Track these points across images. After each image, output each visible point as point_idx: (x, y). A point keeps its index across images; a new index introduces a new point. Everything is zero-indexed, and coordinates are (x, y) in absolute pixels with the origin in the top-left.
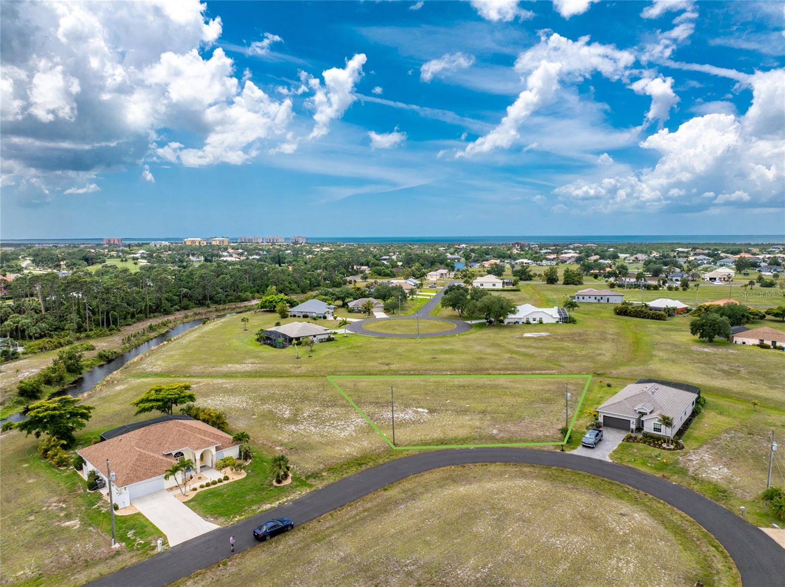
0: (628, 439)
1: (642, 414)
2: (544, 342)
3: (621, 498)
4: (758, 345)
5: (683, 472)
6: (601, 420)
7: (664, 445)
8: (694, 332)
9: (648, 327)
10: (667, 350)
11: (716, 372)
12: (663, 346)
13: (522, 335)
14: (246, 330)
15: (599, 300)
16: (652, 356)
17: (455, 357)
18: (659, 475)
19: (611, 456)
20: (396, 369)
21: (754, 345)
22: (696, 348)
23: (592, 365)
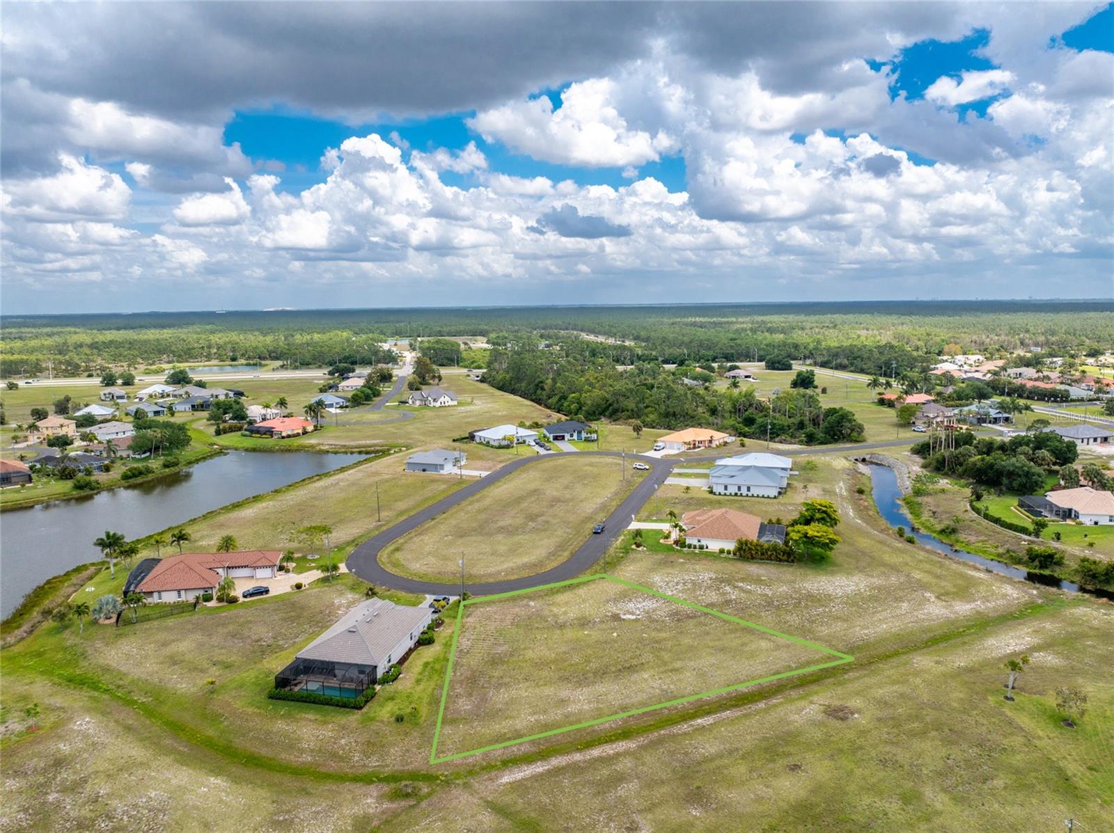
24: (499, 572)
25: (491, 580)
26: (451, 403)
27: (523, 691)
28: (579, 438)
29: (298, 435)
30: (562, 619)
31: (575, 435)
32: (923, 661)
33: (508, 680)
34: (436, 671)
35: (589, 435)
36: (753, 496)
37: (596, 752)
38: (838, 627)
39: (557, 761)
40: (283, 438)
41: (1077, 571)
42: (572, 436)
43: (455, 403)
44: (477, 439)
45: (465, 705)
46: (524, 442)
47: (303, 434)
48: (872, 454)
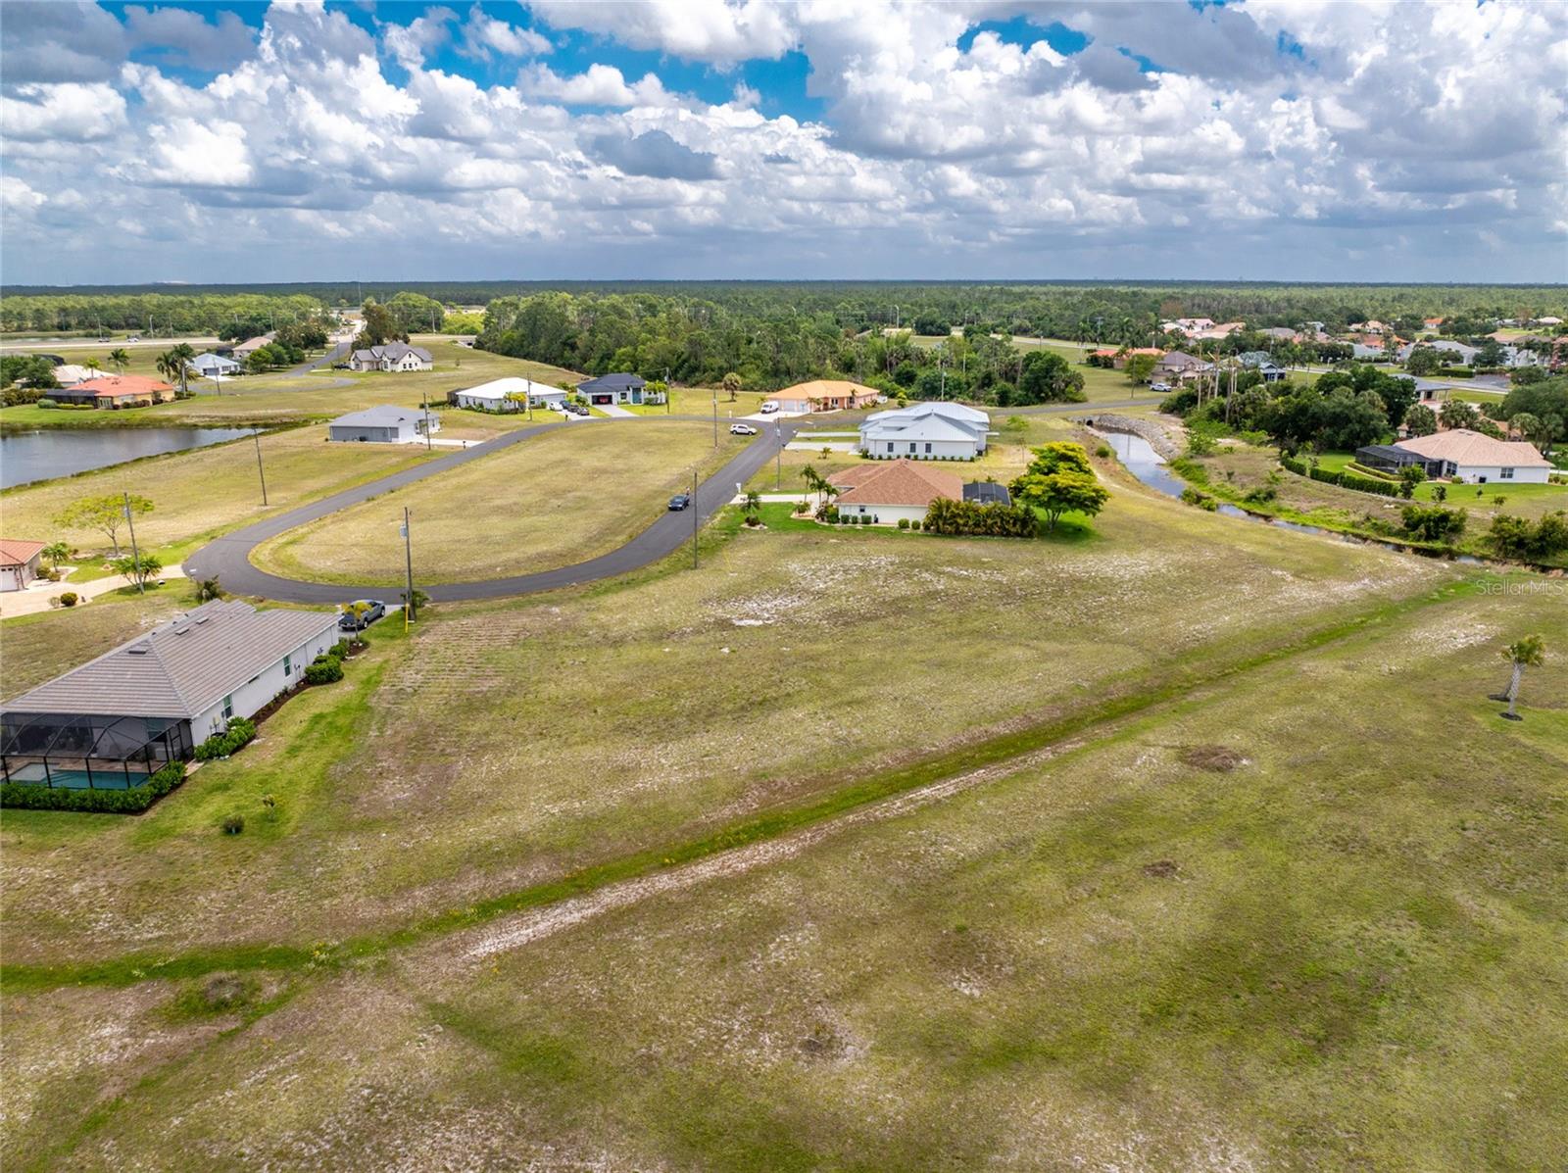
24: (492, 567)
25: (475, 579)
26: (421, 366)
27: (533, 756)
28: (637, 400)
29: (144, 404)
30: (616, 631)
31: (630, 394)
32: (1321, 666)
33: (500, 737)
34: (338, 729)
35: (653, 395)
36: (935, 459)
37: (706, 870)
38: (1145, 622)
39: (611, 897)
40: (116, 407)
41: (1489, 541)
42: (624, 396)
43: (429, 366)
44: (463, 403)
45: (396, 791)
46: (543, 406)
47: (154, 403)
48: (1101, 415)
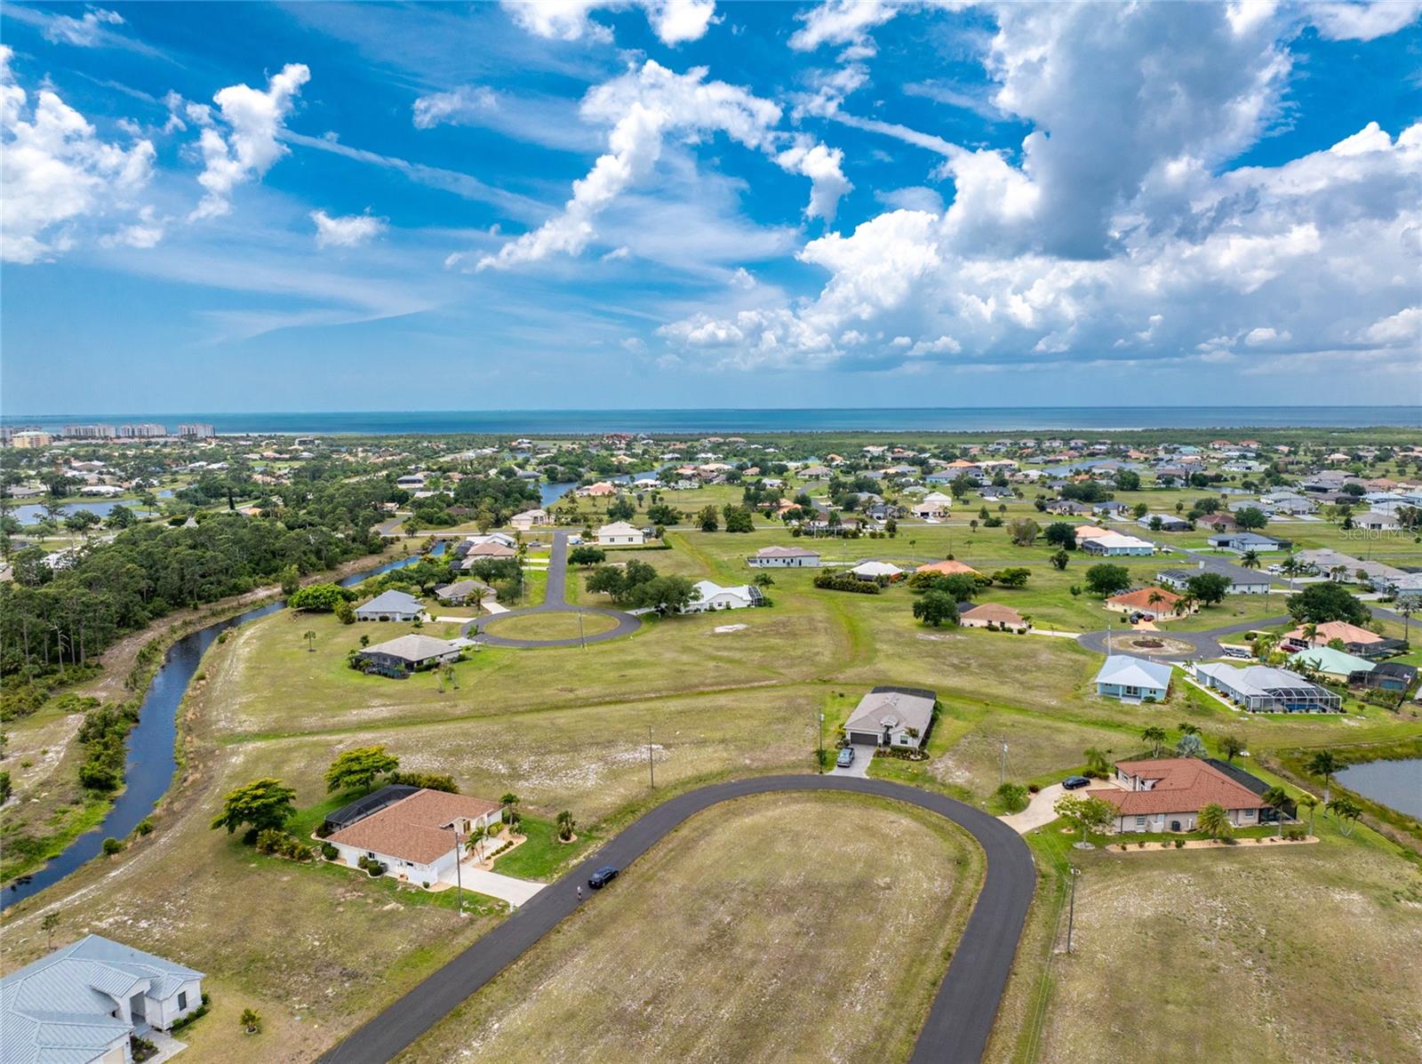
0: (878, 754)
1: (888, 728)
2: (746, 639)
3: (887, 809)
4: (986, 628)
5: (933, 780)
6: (848, 737)
7: (912, 757)
8: (917, 615)
9: (860, 607)
10: (890, 641)
11: (946, 668)
12: (885, 637)
13: (713, 630)
14: (311, 651)
15: (788, 563)
16: (876, 651)
17: (650, 672)
18: (913, 785)
19: (867, 773)
20: (585, 696)
21: (982, 627)
22: (922, 635)
23: (813, 669)
25: (795, 795)
27: (762, 706)
30: (721, 747)
39: (748, 686)
